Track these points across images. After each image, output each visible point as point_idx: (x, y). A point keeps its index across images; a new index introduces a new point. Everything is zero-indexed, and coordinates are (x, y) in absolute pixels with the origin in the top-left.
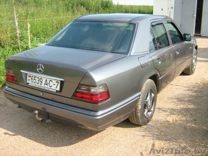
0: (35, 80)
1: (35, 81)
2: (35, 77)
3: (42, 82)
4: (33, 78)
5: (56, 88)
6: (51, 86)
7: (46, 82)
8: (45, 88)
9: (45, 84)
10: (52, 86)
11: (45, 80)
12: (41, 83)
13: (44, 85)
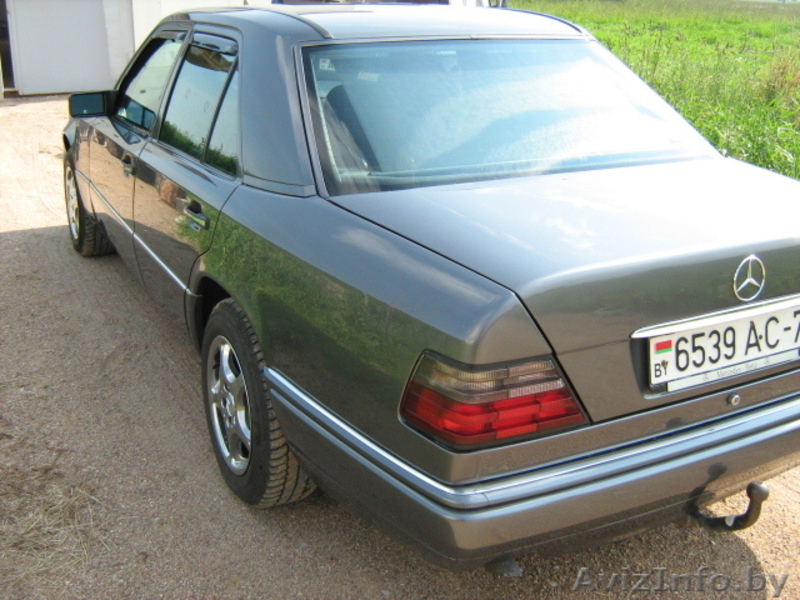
0: (699, 352)
1: (697, 357)
2: (695, 337)
3: (733, 345)
4: (687, 347)
5: (796, 340)
6: (772, 343)
7: (753, 333)
8: (750, 363)
9: (749, 346)
10: (778, 342)
11: (748, 326)
12: (729, 351)
13: (746, 353)
